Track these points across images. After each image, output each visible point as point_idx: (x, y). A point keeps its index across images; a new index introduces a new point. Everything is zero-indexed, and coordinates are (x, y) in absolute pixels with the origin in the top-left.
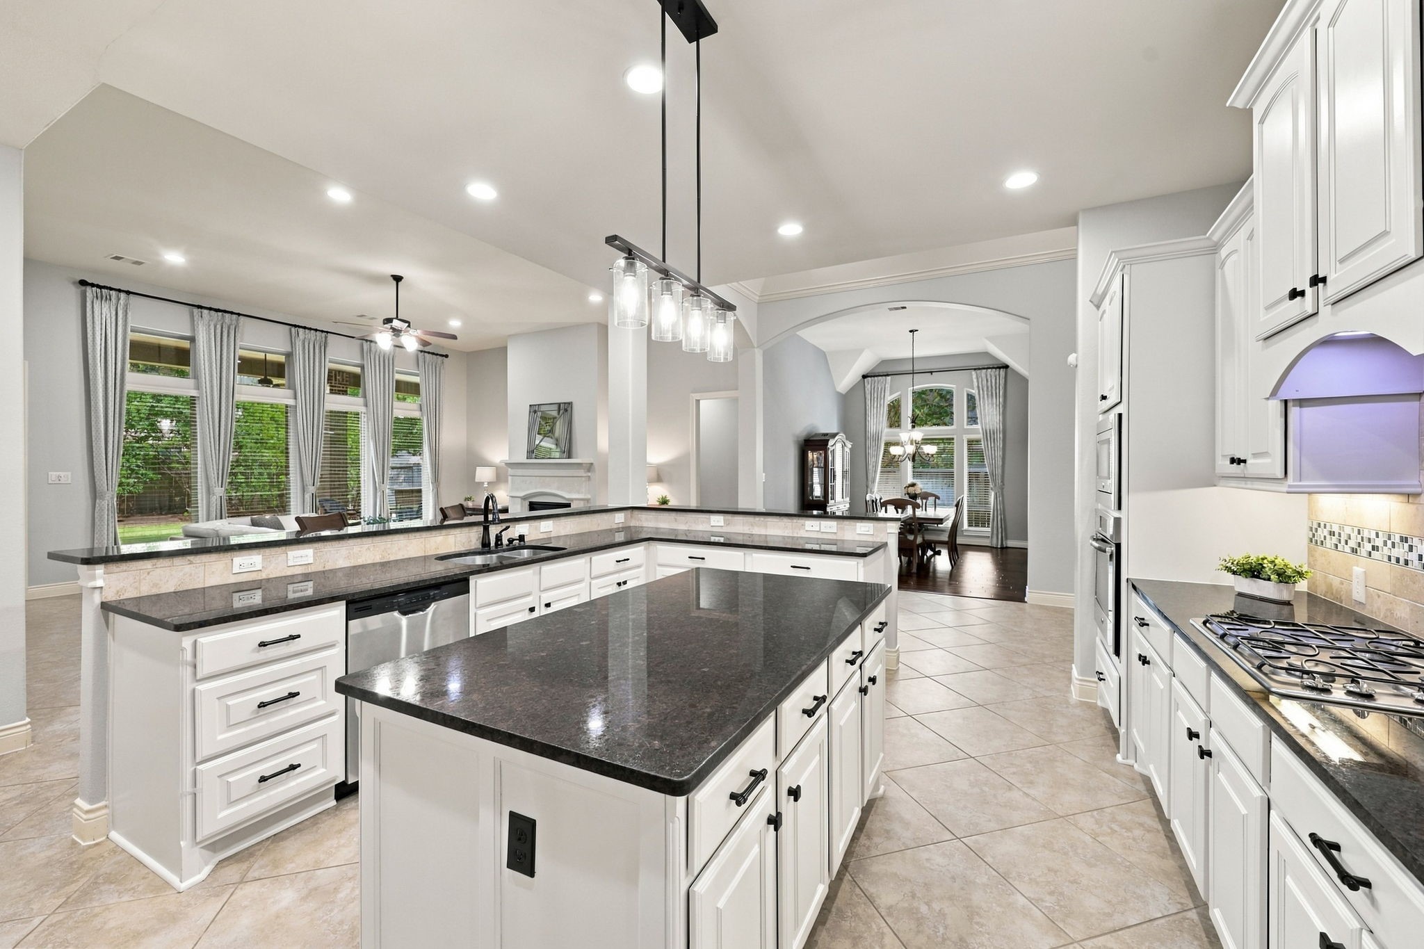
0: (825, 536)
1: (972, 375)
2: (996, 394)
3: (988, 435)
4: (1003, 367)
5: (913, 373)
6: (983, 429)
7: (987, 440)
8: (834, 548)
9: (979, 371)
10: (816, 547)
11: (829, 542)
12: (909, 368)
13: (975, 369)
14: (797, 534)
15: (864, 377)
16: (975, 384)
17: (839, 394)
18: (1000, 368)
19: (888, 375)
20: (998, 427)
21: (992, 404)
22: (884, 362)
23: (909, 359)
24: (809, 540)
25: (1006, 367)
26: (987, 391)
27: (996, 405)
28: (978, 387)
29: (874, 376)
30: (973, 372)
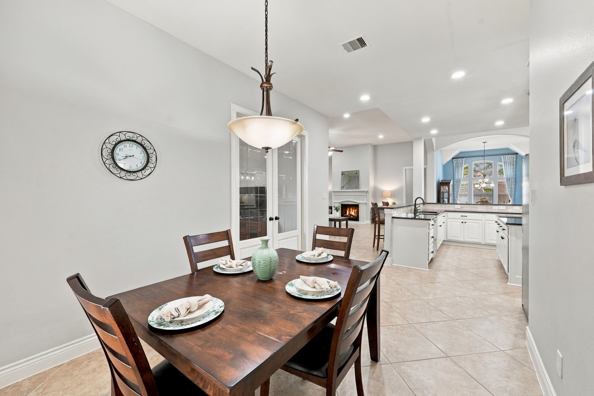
1: (501, 158)
2: (512, 164)
3: (508, 179)
4: (515, 154)
5: (484, 156)
6: (506, 177)
7: (508, 181)
9: (504, 156)
12: (483, 154)
13: (502, 155)
14: (490, 210)
15: (453, 158)
16: (503, 161)
17: (443, 165)
18: (514, 154)
19: (464, 158)
20: (513, 177)
21: (510, 168)
22: (461, 153)
25: (517, 154)
26: (508, 163)
27: (512, 168)
28: (504, 162)
29: (459, 158)
30: (502, 156)
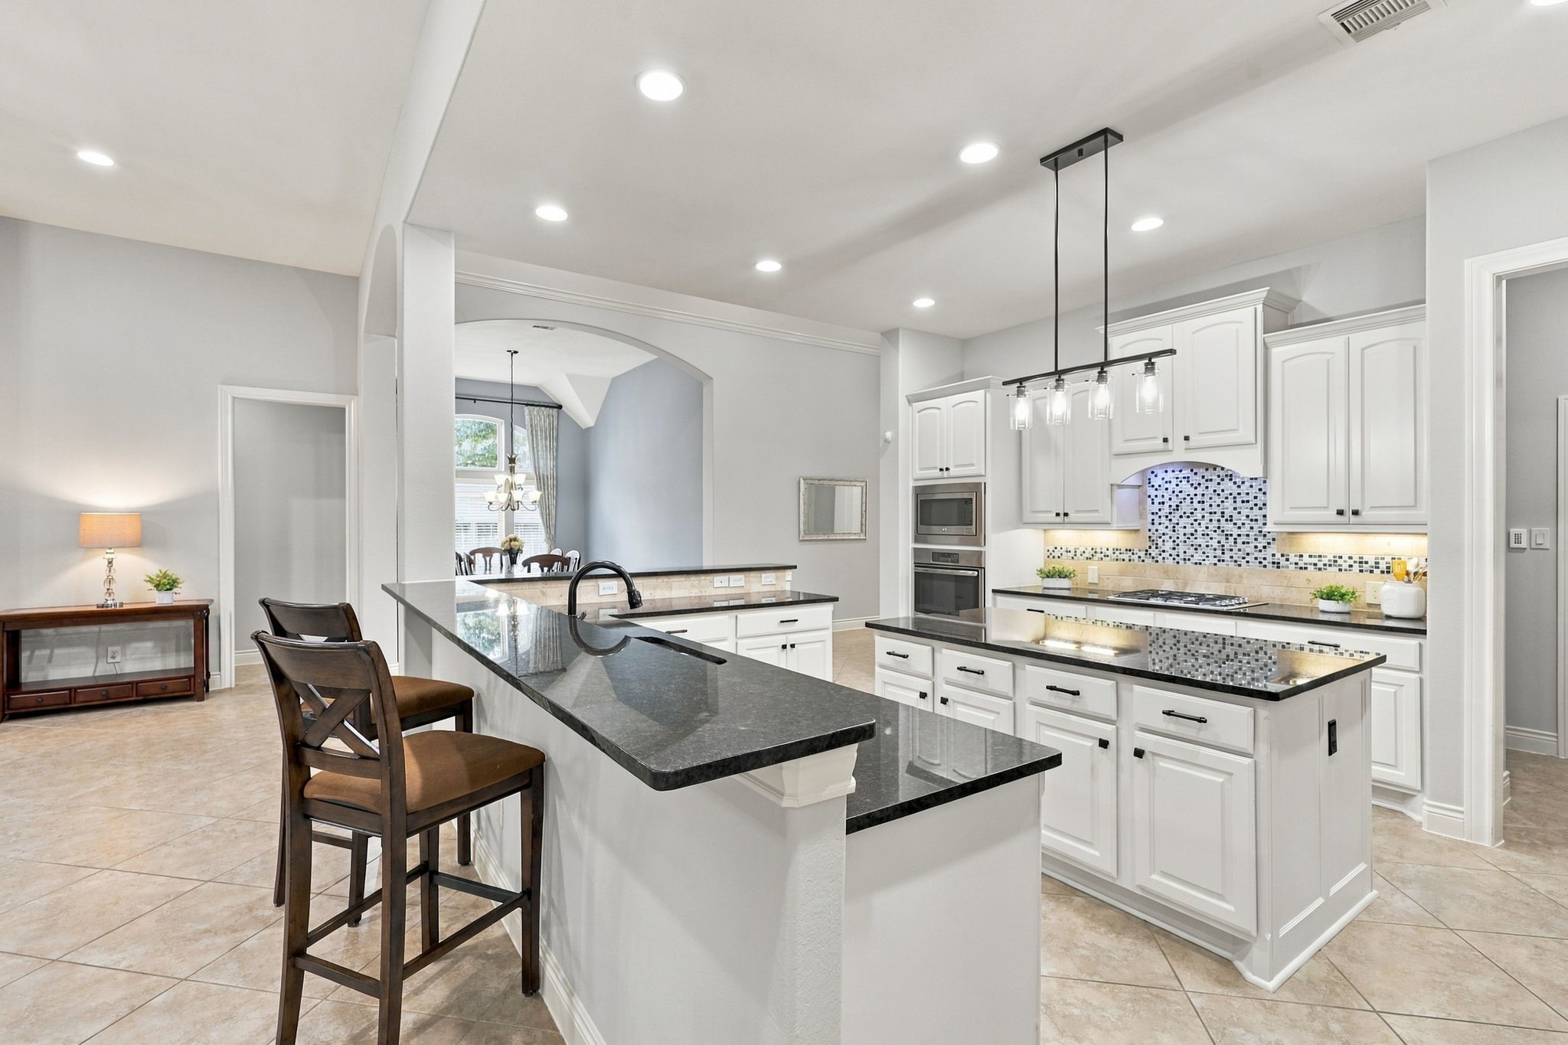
0: (733, 591)
3: (543, 480)
4: (555, 407)
8: (741, 602)
9: (531, 408)
10: (725, 604)
11: (737, 596)
13: (527, 405)
14: (706, 591)
16: (529, 423)
20: (552, 472)
21: (546, 447)
23: (508, 384)
24: (718, 598)
25: (560, 407)
26: (541, 431)
28: (531, 426)
30: (526, 409)
